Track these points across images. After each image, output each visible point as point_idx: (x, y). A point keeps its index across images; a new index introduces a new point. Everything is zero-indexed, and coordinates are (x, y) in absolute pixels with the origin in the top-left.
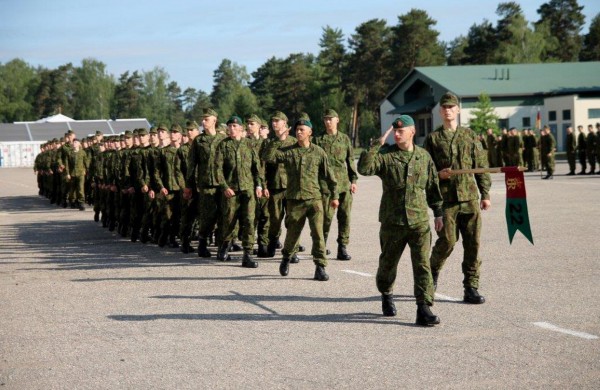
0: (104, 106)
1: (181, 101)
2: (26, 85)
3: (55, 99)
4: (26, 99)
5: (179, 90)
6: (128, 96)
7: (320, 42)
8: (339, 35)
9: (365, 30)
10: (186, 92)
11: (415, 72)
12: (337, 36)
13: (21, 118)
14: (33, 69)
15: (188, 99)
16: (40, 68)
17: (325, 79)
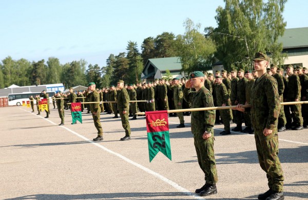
0: (57, 78)
1: (100, 73)
2: (26, 70)
3: (37, 75)
4: (26, 76)
5: (99, 68)
6: (72, 72)
7: (127, 48)
8: (136, 44)
9: (146, 42)
10: (102, 68)
11: (149, 61)
12: (134, 45)
13: (25, 84)
14: (30, 63)
15: (103, 72)
16: (33, 62)
17: (130, 64)
